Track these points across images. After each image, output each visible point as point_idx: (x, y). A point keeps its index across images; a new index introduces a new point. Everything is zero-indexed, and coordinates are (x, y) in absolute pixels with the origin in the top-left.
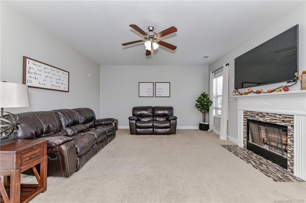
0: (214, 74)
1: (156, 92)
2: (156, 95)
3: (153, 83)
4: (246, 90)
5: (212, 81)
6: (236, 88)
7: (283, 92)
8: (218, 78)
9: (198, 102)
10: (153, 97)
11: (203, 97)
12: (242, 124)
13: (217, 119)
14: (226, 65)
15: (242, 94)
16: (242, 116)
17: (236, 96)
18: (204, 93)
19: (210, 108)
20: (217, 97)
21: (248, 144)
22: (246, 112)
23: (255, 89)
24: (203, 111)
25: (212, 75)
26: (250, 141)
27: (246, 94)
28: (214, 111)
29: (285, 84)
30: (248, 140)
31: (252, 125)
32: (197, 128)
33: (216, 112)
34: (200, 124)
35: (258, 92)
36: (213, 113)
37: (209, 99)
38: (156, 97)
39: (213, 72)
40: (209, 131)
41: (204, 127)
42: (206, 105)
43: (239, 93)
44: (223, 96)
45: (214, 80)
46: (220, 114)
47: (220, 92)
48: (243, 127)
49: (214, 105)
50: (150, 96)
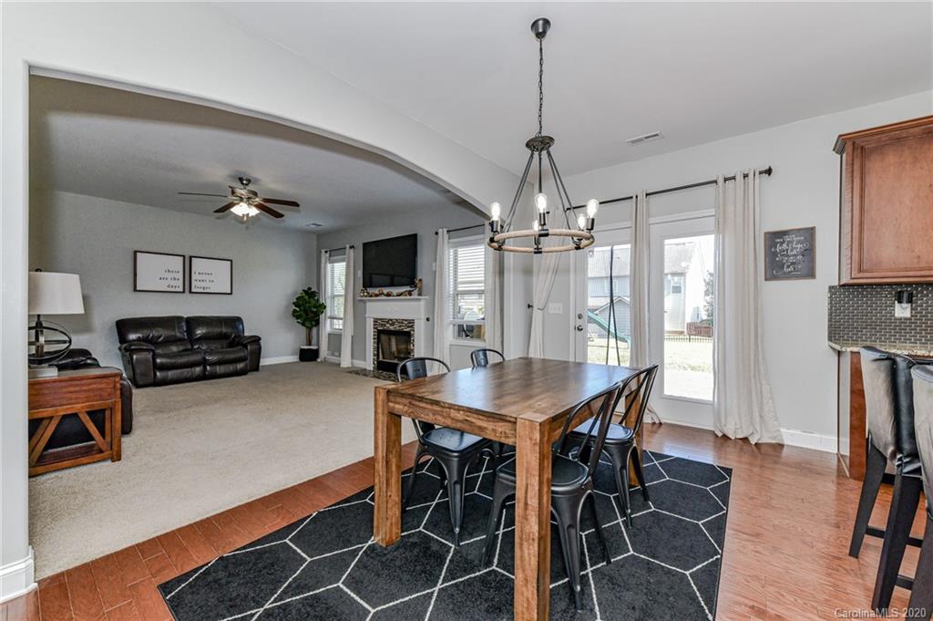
0: (328, 255)
1: (193, 281)
2: (193, 287)
3: (184, 256)
4: (376, 291)
5: (325, 268)
6: (365, 286)
7: (408, 297)
8: (336, 265)
9: (296, 306)
10: (184, 292)
11: (307, 297)
12: (372, 337)
13: (336, 338)
14: (351, 248)
15: (371, 296)
16: (372, 326)
17: (364, 298)
18: (310, 289)
19: (322, 317)
20: (333, 297)
21: (379, 363)
22: (376, 321)
23: (386, 290)
24: (308, 324)
25: (324, 256)
26: (381, 359)
27: (377, 295)
28: (328, 321)
29: (408, 288)
30: (378, 358)
31: (383, 337)
32: (295, 358)
33: (332, 324)
34: (302, 350)
35: (388, 295)
36: (327, 327)
37: (318, 300)
38: (190, 292)
39: (326, 252)
40: (319, 360)
41: (308, 355)
42: (312, 312)
43: (368, 293)
44: (346, 296)
45: (329, 266)
46: (341, 327)
47: (340, 290)
48: (372, 341)
49: (328, 312)
50: (173, 290)
